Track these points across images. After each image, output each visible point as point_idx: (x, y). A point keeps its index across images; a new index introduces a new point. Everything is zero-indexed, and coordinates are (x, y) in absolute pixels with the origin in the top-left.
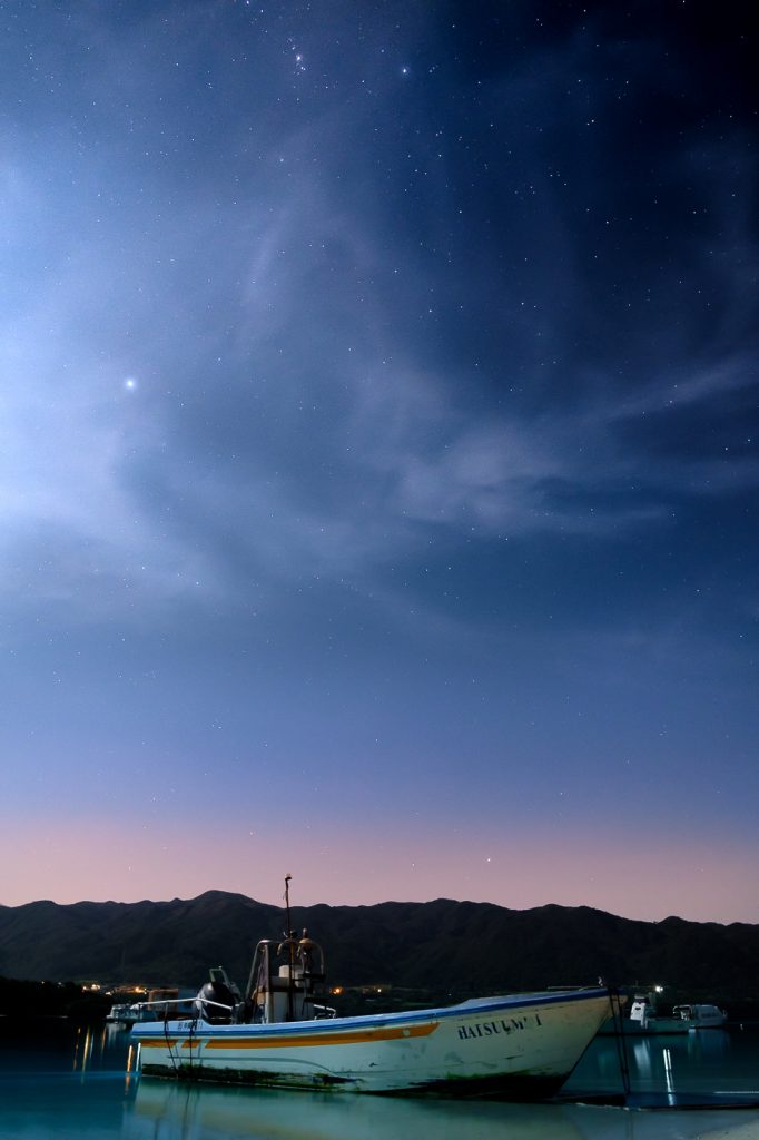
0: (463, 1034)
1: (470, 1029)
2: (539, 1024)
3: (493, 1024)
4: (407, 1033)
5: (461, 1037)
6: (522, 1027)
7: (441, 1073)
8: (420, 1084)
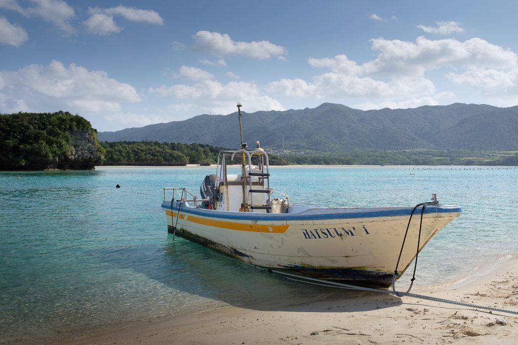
0: (306, 234)
1: (311, 231)
2: (368, 233)
3: (327, 230)
4: (271, 229)
5: (306, 238)
6: (352, 235)
7: (297, 262)
8: (284, 266)
